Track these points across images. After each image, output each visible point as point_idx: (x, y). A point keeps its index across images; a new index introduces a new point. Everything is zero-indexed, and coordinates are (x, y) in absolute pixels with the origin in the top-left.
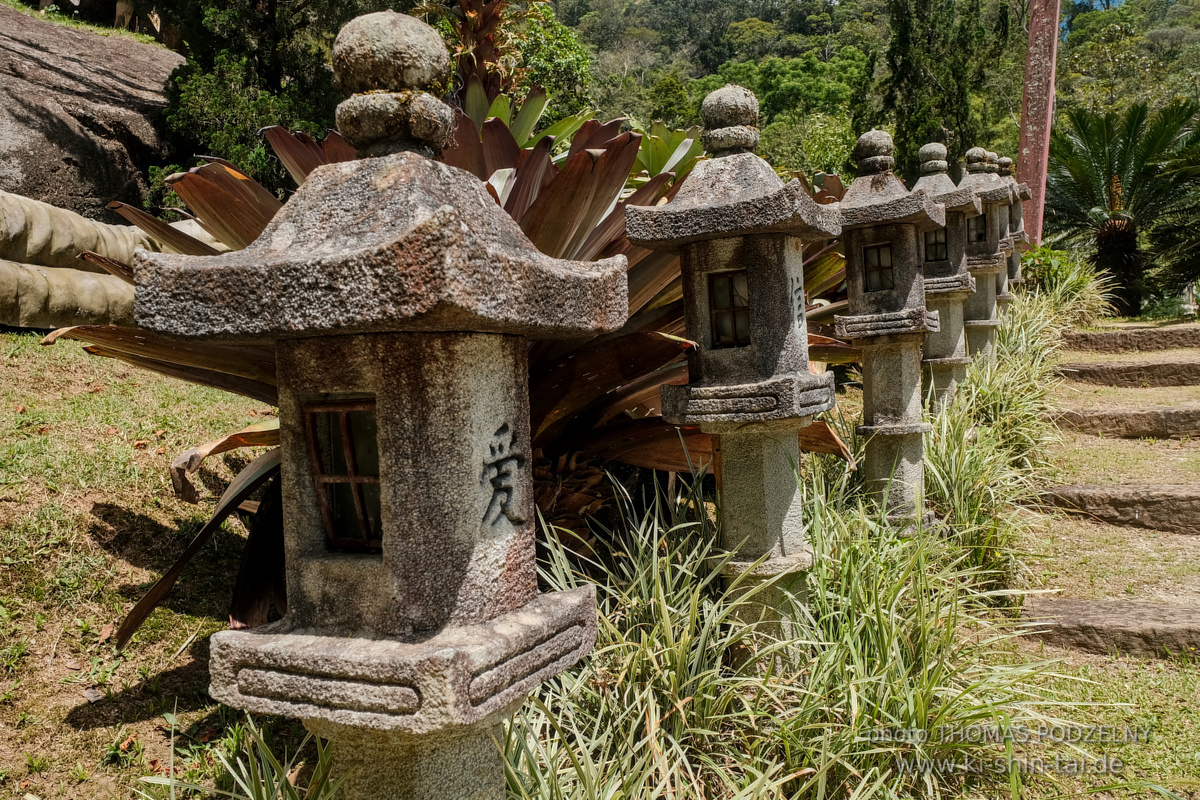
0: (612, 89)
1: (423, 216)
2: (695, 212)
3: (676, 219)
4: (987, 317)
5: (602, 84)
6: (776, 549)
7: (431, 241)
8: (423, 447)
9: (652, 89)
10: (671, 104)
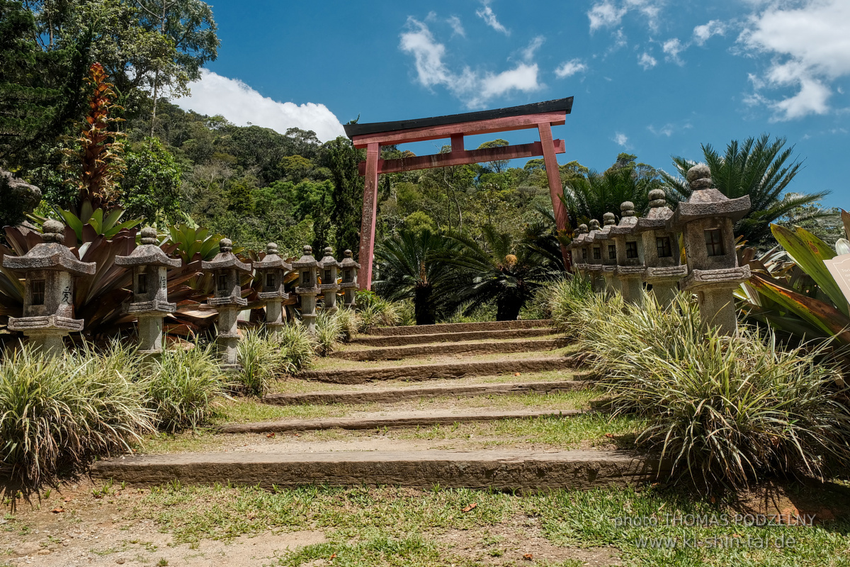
0: (202, 189)
1: (56, 252)
2: (133, 258)
3: (128, 260)
4: (311, 313)
5: (195, 185)
6: (153, 347)
7: (58, 256)
8: (53, 287)
9: (229, 191)
10: (242, 202)
